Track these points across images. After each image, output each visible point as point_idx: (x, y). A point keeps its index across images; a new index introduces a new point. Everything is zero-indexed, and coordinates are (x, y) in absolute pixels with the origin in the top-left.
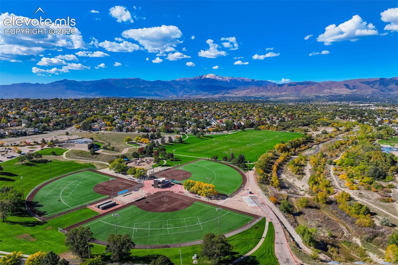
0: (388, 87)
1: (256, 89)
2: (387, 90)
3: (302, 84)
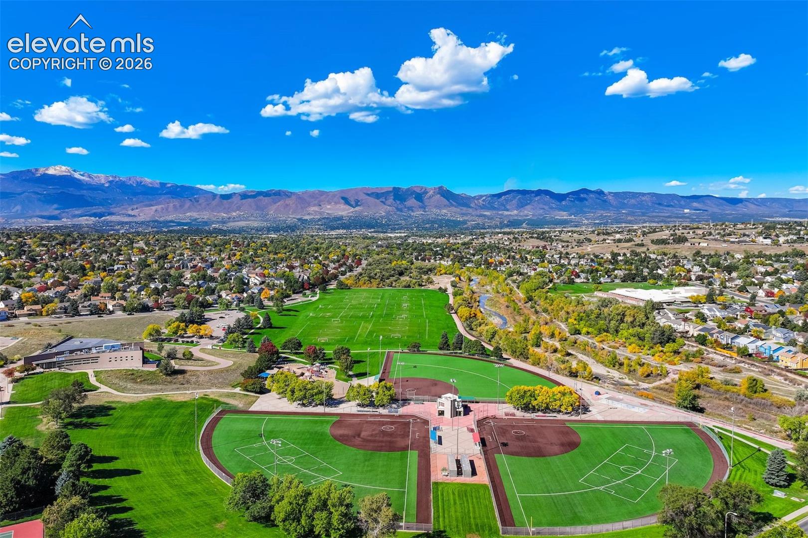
0: (406, 203)
1: (177, 203)
2: (406, 209)
3: (267, 194)
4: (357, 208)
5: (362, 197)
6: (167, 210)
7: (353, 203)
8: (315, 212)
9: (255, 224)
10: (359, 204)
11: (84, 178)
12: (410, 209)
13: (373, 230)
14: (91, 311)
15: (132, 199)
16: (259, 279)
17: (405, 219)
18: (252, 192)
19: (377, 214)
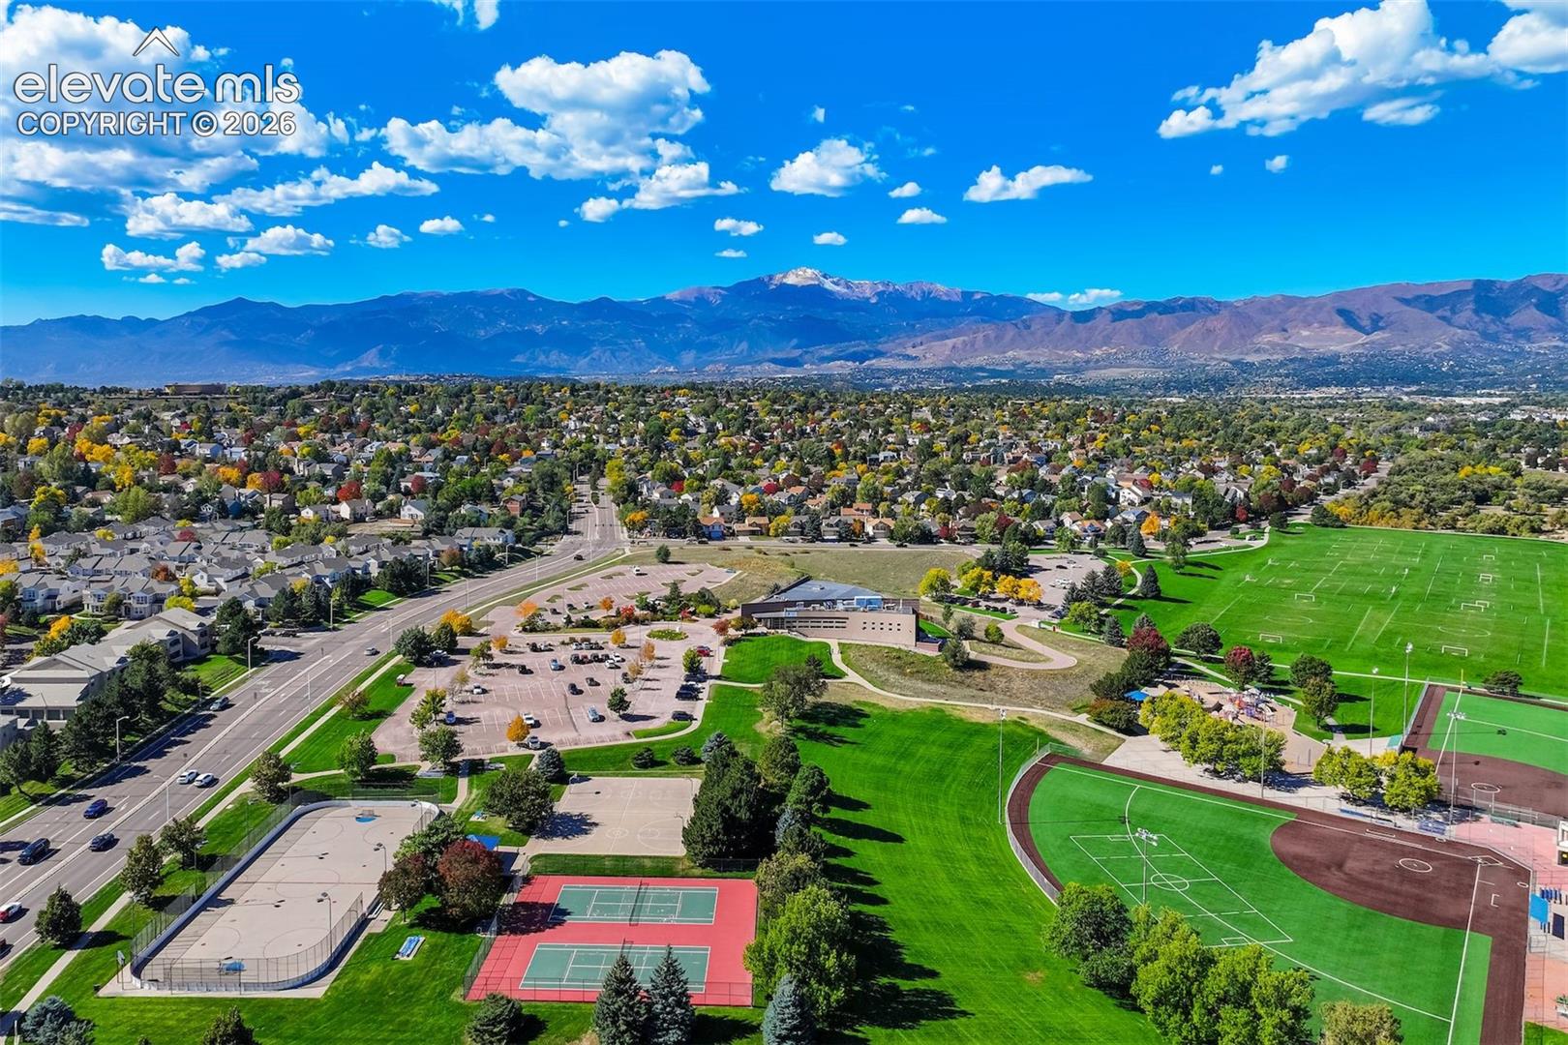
0: (1509, 320)
1: (991, 331)
2: (1510, 336)
3: (1166, 308)
4: (1377, 336)
5: (1389, 307)
6: (973, 345)
7: (1366, 323)
8: (1274, 345)
9: (1140, 374)
10: (1380, 324)
11: (837, 288)
12: (1523, 333)
13: (1414, 388)
14: (840, 535)
15: (913, 326)
16: (1140, 492)
17: (1504, 362)
18: (1136, 303)
19: (1429, 350)
